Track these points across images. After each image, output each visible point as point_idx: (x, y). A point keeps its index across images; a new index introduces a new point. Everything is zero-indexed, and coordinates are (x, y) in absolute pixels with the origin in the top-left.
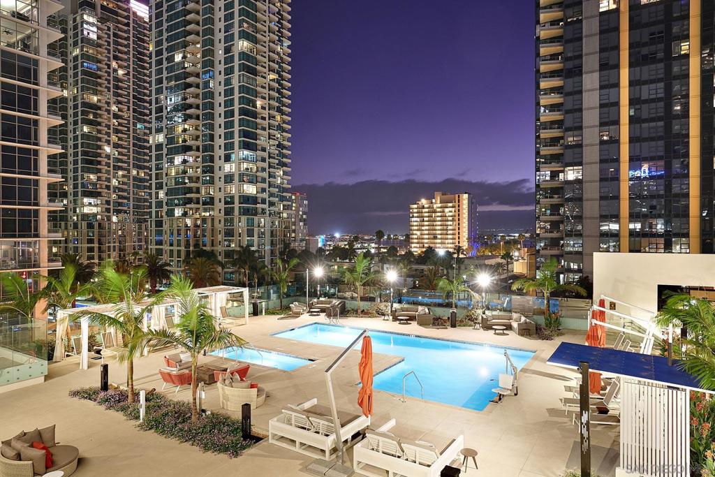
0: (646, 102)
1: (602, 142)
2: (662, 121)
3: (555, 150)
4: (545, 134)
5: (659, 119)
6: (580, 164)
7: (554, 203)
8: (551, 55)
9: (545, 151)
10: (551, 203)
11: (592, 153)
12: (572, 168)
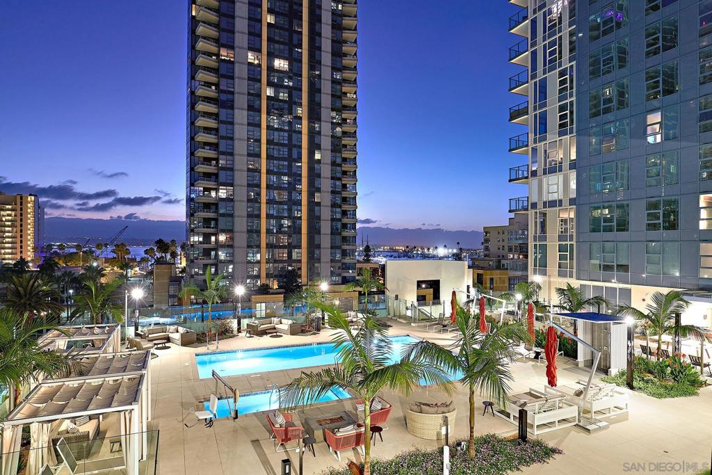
0: (277, 144)
1: (249, 170)
2: (286, 161)
3: (210, 169)
4: (201, 153)
5: (284, 160)
6: (232, 185)
7: (207, 217)
8: (205, 82)
9: (201, 168)
10: (204, 217)
11: (241, 178)
12: (225, 188)
